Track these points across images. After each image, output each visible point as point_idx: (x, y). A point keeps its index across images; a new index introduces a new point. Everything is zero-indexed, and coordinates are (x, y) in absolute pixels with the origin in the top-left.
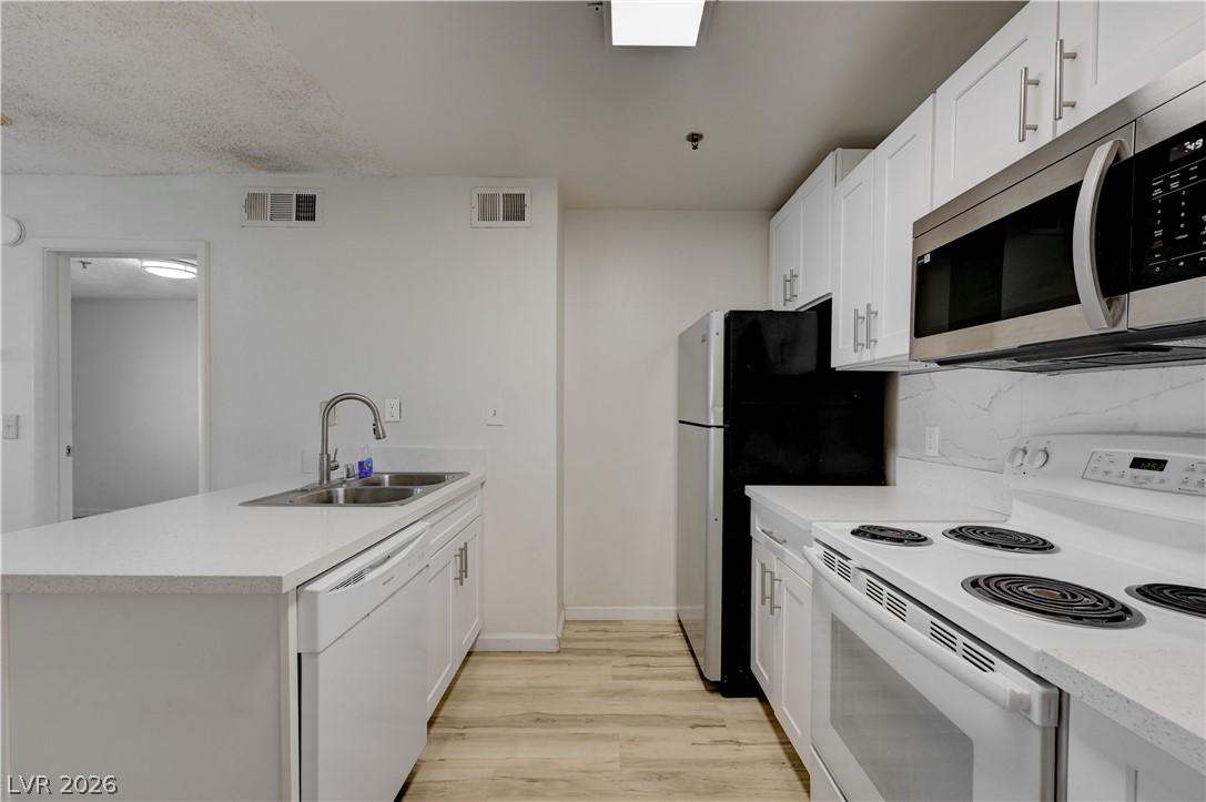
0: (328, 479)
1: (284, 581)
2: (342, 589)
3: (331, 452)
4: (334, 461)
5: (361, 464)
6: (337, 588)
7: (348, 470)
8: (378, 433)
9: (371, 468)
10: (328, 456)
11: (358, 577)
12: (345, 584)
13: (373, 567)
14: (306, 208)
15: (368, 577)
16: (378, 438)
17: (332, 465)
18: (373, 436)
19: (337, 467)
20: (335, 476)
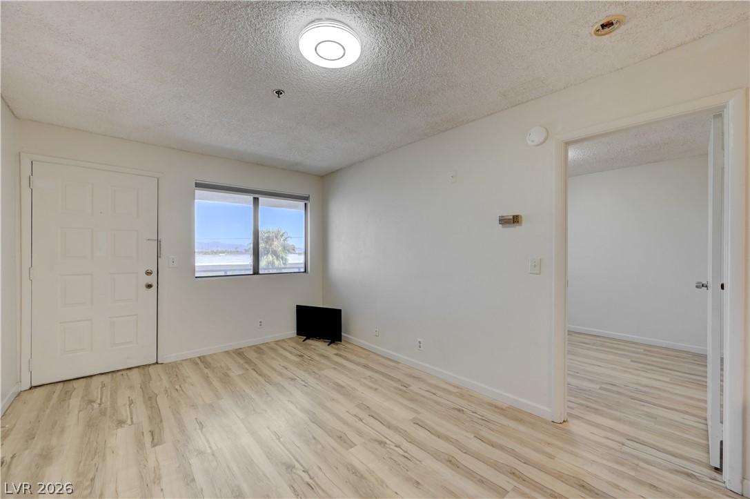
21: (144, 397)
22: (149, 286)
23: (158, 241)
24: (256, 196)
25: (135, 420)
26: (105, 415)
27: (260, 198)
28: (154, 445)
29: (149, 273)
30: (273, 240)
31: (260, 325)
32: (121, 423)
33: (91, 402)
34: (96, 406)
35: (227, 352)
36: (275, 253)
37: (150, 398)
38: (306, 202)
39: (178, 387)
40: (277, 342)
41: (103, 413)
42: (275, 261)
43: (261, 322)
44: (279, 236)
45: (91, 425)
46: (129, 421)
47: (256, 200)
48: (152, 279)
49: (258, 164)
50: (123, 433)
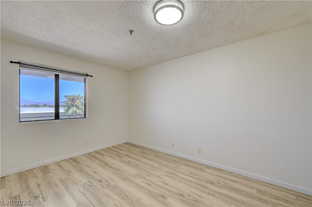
30: (76, 100)
36: (76, 106)
42: (77, 110)
44: (79, 98)
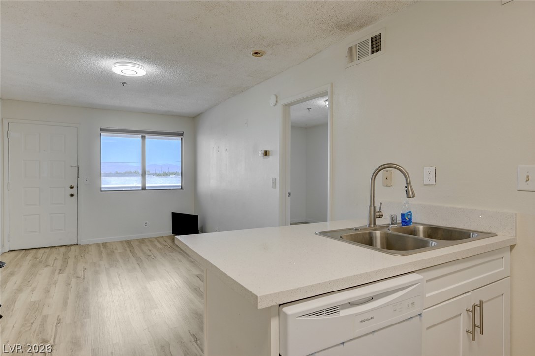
0: (374, 223)
1: (259, 300)
2: (314, 318)
3: (377, 205)
4: (380, 211)
5: (403, 215)
6: (309, 315)
7: (392, 218)
8: (409, 193)
9: (410, 219)
10: (375, 208)
11: (332, 310)
12: (318, 313)
13: (352, 304)
14: (376, 44)
15: (343, 313)
16: (409, 197)
17: (378, 214)
18: (405, 196)
19: (381, 216)
20: (379, 222)
21: (63, 258)
22: (72, 196)
23: (78, 167)
24: (143, 135)
25: (54, 265)
26: (41, 263)
27: (146, 136)
28: (59, 273)
29: (72, 187)
31: (146, 225)
32: (47, 266)
33: (36, 258)
34: (38, 259)
35: (122, 242)
37: (66, 259)
38: (182, 137)
39: (82, 255)
40: (157, 238)
41: (40, 262)
43: (146, 223)
45: (34, 266)
46: (52, 266)
47: (143, 137)
48: (74, 191)
49: (143, 113)
50: (46, 269)
